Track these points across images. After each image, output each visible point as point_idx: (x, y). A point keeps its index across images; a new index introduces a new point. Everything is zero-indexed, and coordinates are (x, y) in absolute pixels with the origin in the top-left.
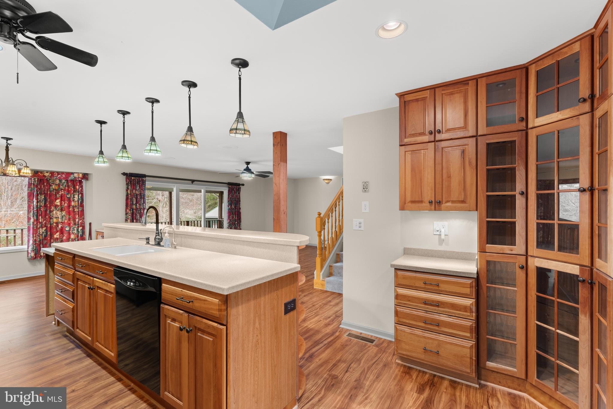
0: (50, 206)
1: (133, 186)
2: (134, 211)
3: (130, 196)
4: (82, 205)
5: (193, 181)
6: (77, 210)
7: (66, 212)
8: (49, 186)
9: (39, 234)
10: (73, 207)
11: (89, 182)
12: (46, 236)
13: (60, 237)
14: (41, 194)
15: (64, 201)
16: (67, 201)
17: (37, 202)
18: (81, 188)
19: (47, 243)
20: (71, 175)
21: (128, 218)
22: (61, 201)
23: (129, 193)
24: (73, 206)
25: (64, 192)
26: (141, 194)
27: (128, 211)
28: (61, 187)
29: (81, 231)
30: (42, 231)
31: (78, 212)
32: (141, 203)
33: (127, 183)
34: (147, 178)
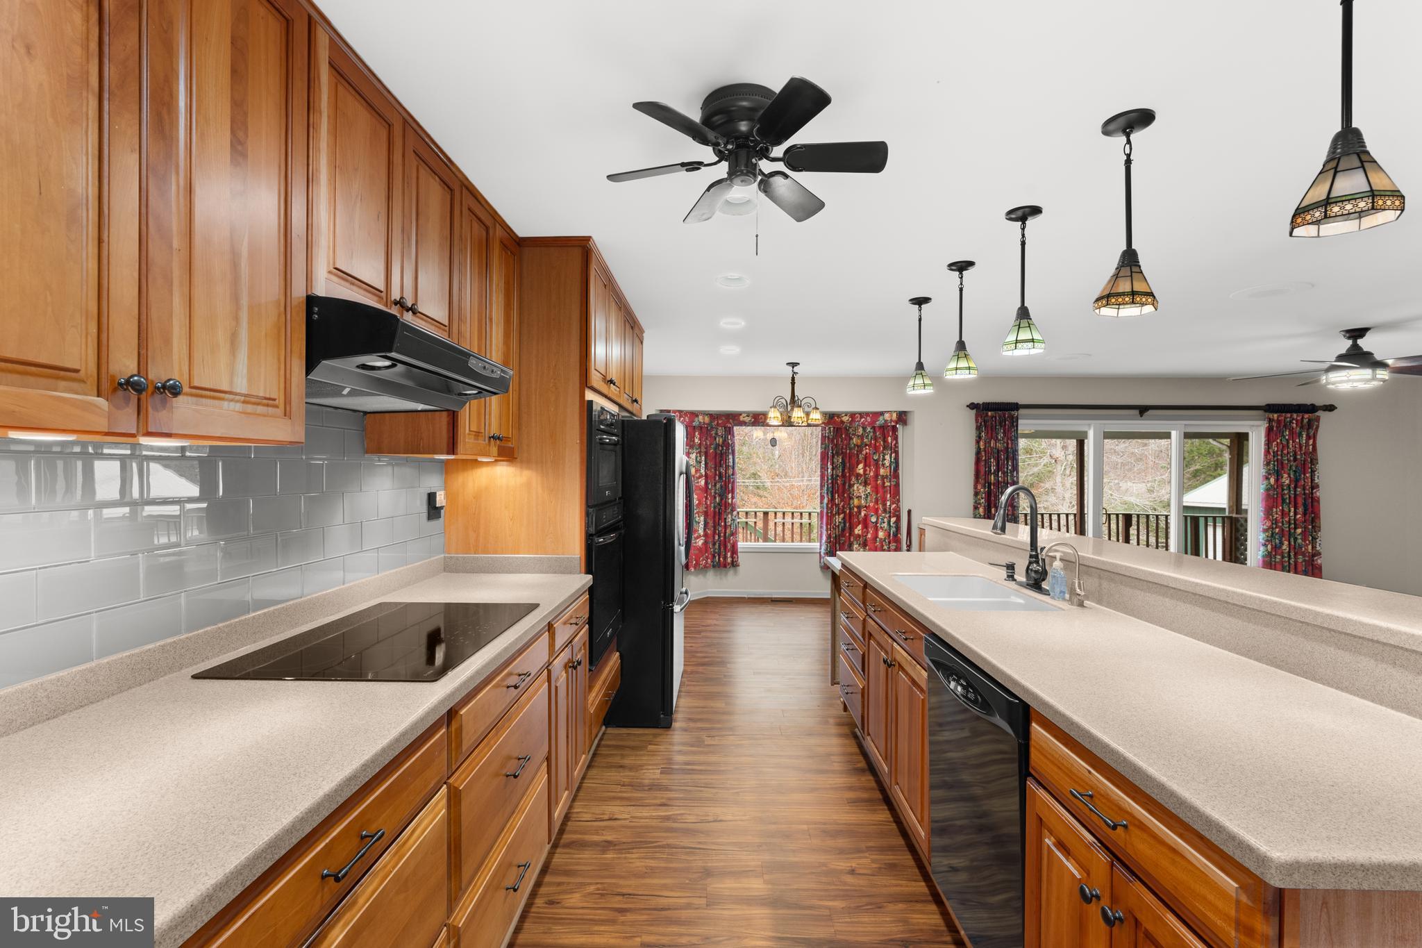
0: (850, 477)
1: (990, 431)
2: (992, 487)
3: (983, 453)
4: (895, 474)
5: (1143, 410)
6: (889, 484)
7: (872, 487)
8: (848, 439)
9: (835, 525)
10: (883, 478)
11: (908, 428)
12: (843, 530)
13: (862, 532)
14: (838, 454)
15: (869, 467)
16: (874, 467)
17: (833, 469)
18: (894, 442)
19: (845, 542)
20: (879, 417)
21: (980, 504)
22: (865, 466)
23: (982, 447)
24: (883, 476)
25: (870, 450)
26: (1007, 448)
27: (979, 487)
28: (865, 440)
29: (894, 525)
30: (839, 519)
31: (890, 487)
32: (1007, 469)
33: (979, 424)
34: (1022, 412)
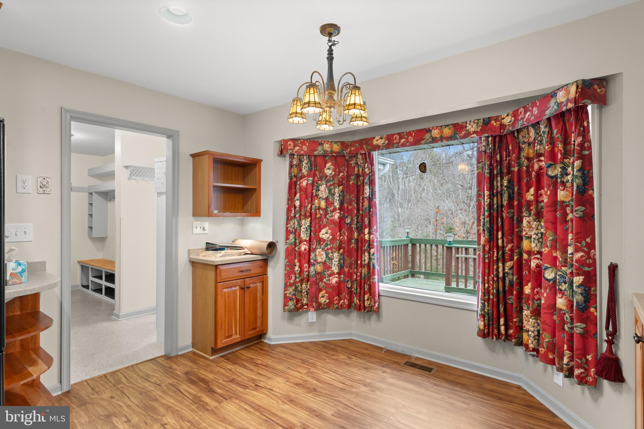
4: (584, 198)
7: (547, 223)
10: (564, 206)
15: (544, 189)
16: (548, 189)
18: (583, 140)
20: (549, 101)
24: (564, 202)
25: (543, 162)
29: (579, 291)
31: (578, 221)
